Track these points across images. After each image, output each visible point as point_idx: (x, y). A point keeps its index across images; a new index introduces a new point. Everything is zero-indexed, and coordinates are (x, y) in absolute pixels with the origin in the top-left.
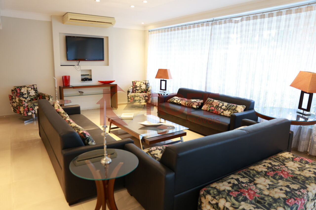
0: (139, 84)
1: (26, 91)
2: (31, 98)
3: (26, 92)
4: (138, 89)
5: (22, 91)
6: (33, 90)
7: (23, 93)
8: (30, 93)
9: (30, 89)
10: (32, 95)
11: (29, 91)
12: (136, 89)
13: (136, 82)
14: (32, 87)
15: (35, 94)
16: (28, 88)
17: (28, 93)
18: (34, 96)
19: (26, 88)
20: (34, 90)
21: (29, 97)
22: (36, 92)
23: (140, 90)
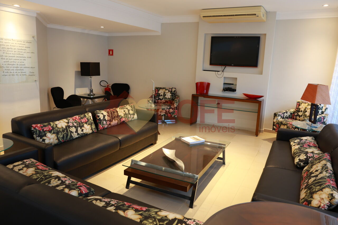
0: (304, 107)
1: (163, 92)
2: (166, 100)
3: (162, 94)
4: (300, 115)
5: (160, 92)
6: (169, 93)
7: (159, 94)
8: (166, 95)
9: (167, 91)
10: (167, 98)
11: (166, 93)
12: (298, 114)
13: (301, 104)
14: (170, 90)
15: (171, 97)
16: (166, 91)
17: (165, 95)
18: (169, 99)
19: (164, 90)
20: (171, 93)
21: (164, 99)
22: (172, 95)
23: (303, 116)
